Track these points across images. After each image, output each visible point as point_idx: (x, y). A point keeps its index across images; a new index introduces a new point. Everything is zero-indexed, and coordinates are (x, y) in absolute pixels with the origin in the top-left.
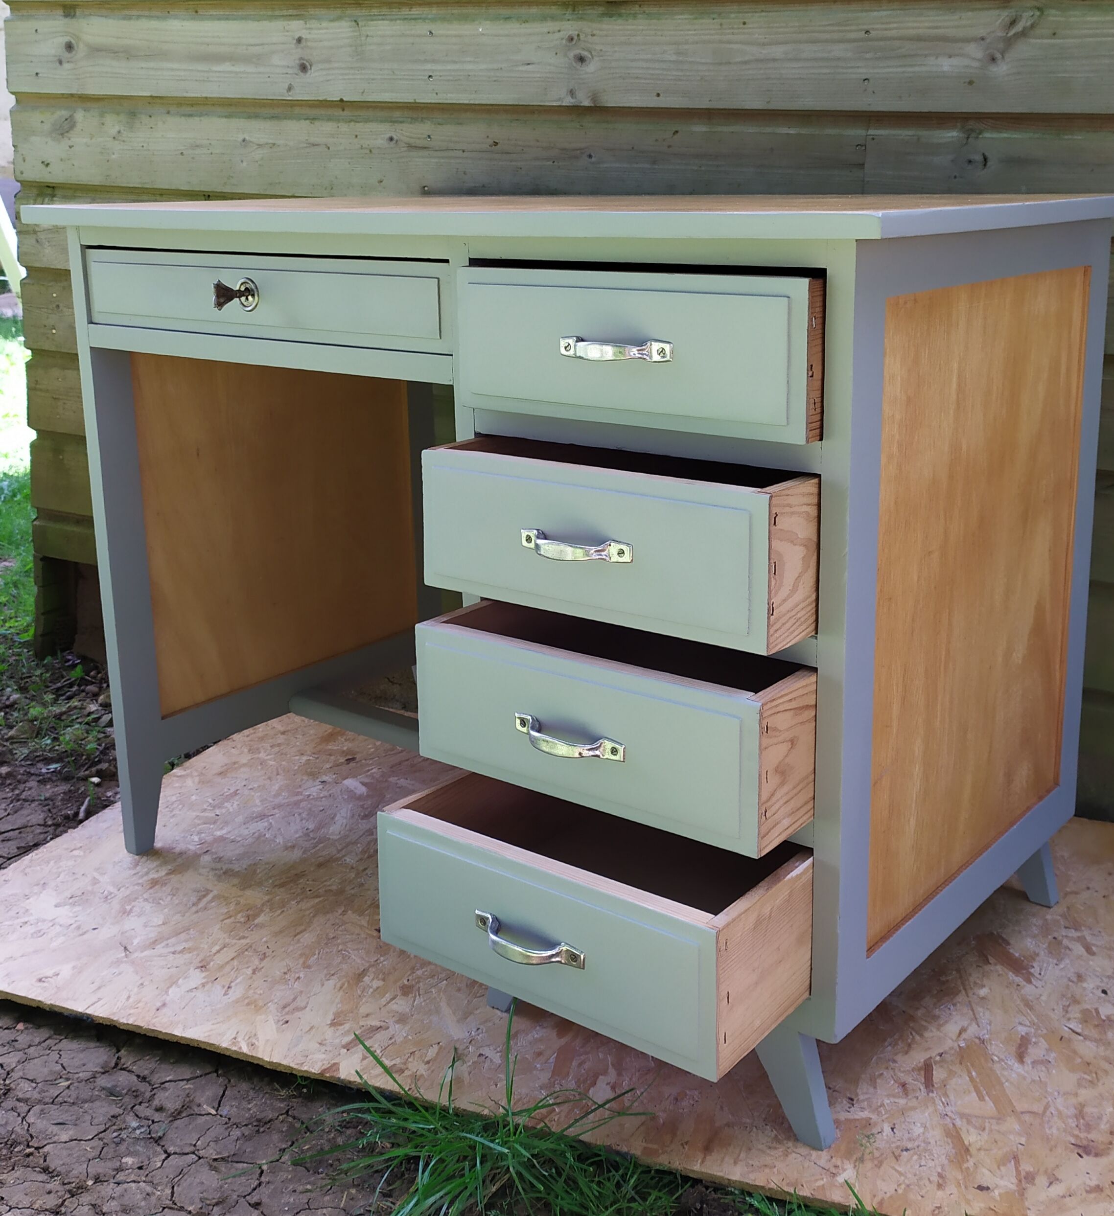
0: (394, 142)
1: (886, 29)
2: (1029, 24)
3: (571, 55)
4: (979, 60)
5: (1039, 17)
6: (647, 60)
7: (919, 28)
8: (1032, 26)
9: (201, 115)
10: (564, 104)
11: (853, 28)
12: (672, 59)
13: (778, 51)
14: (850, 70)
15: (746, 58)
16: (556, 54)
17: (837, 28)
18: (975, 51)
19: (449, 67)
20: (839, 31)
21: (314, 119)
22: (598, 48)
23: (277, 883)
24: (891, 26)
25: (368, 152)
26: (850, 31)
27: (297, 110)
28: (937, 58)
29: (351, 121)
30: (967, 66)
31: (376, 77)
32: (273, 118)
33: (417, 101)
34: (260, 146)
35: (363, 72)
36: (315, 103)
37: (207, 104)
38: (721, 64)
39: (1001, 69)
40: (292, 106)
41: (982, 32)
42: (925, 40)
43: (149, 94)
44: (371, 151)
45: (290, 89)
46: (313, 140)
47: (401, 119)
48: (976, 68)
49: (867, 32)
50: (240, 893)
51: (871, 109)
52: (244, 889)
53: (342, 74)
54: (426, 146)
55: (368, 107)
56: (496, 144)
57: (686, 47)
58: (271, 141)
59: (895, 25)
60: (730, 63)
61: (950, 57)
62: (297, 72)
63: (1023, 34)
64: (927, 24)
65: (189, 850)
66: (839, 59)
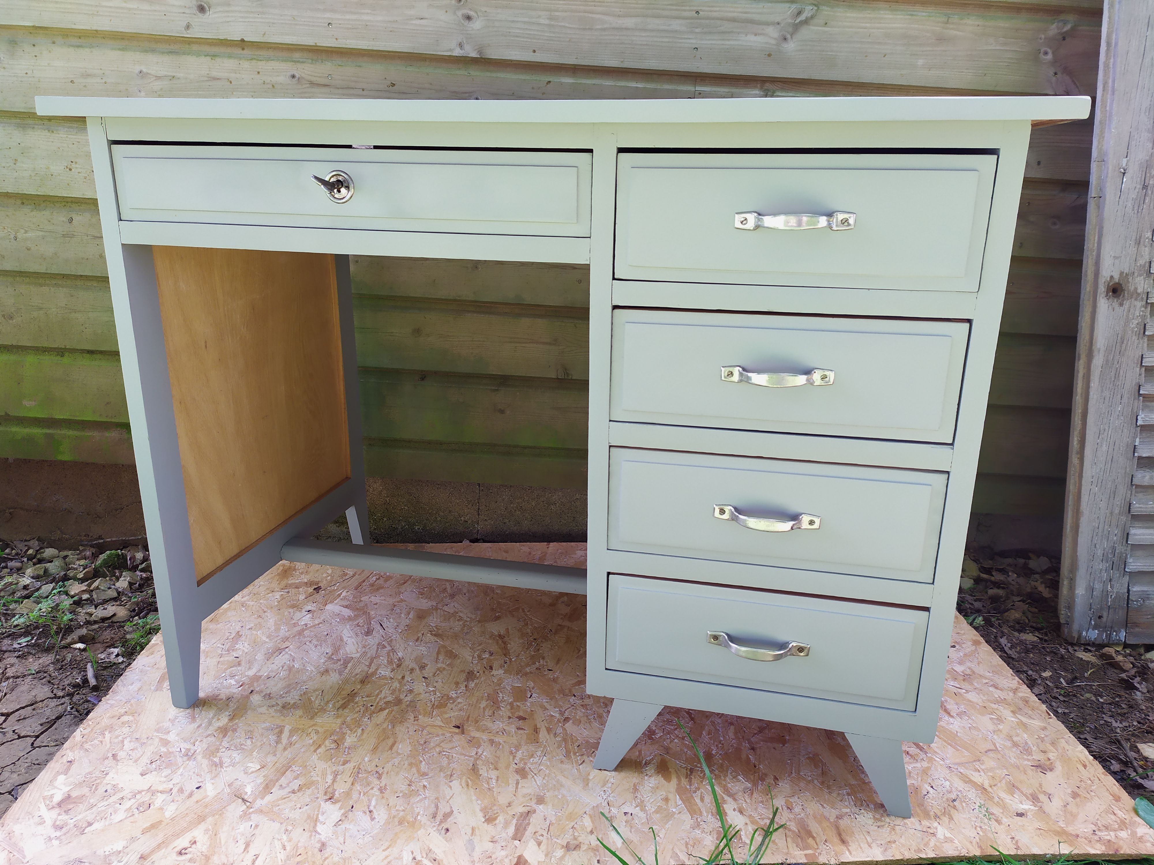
0: (296, 79)
1: (711, 11)
2: (809, 15)
3: (460, 13)
4: (775, 39)
5: (817, 10)
6: (525, 22)
7: (734, 12)
8: (812, 17)
9: (91, 47)
10: (454, 55)
11: (688, 8)
12: (546, 23)
13: (629, 22)
14: (683, 41)
15: (605, 26)
16: (446, 12)
17: (675, 8)
18: (773, 32)
19: (348, 17)
20: (676, 10)
21: (214, 56)
22: (484, 9)
23: (338, 705)
24: (715, 9)
25: (271, 86)
26: (685, 10)
27: (195, 47)
28: (746, 35)
29: (252, 59)
30: (767, 43)
31: (275, 21)
32: (171, 52)
33: (318, 44)
34: (158, 78)
35: (264, 16)
36: (215, 41)
37: (96, 37)
38: (584, 29)
39: (791, 46)
40: (189, 43)
41: (778, 19)
42: (738, 22)
43: (31, 24)
44: (273, 86)
45: (188, 27)
46: (214, 74)
47: (301, 60)
48: (774, 45)
49: (697, 12)
50: (312, 723)
51: (699, 71)
52: (312, 718)
53: (242, 17)
54: (328, 84)
55: (269, 48)
56: (393, 85)
57: (557, 14)
58: (170, 74)
59: (718, 9)
60: (592, 29)
61: (756, 35)
62: (195, 12)
63: (806, 22)
64: (740, 10)
65: (234, 693)
66: (676, 31)
